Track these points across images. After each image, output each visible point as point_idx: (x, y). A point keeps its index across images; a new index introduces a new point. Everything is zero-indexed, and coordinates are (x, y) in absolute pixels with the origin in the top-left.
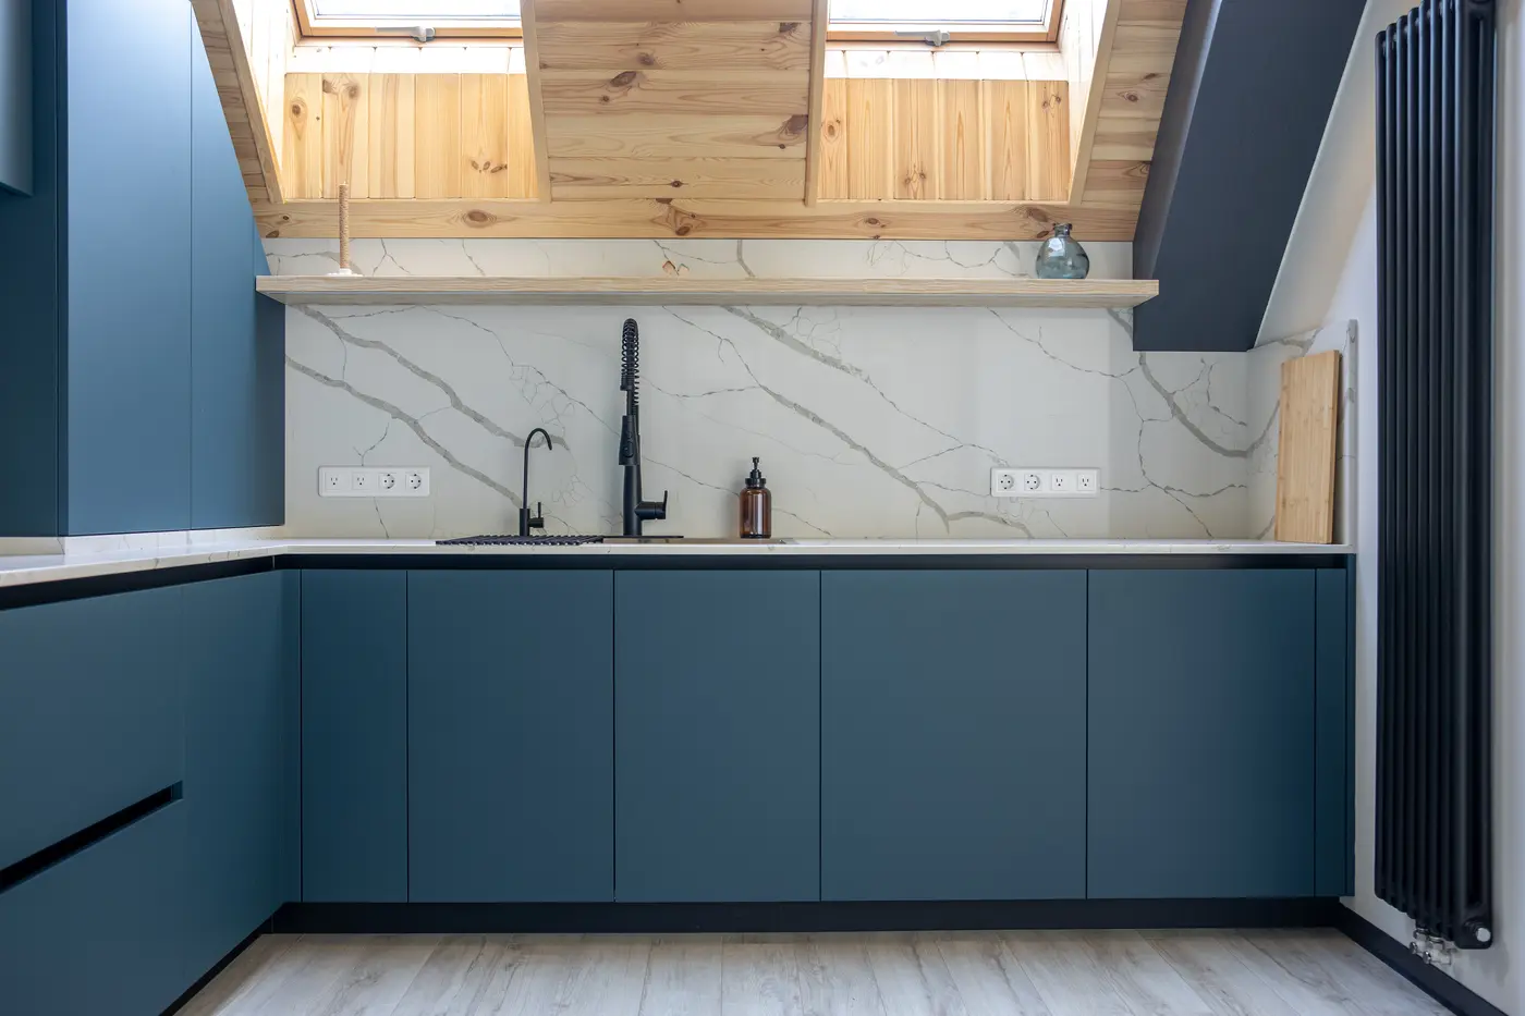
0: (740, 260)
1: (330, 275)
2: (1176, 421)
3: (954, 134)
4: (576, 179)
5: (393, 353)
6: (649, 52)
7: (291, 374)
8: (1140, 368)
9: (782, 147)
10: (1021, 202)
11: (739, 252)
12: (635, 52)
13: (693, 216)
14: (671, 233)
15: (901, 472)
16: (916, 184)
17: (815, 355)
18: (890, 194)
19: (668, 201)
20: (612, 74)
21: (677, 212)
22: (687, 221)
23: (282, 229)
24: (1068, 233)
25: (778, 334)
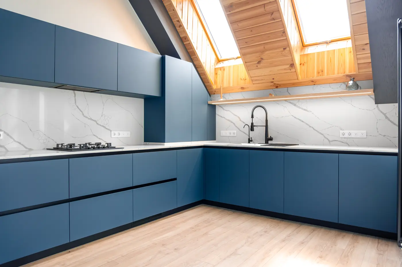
0: (288, 91)
1: (219, 100)
2: (387, 120)
3: (329, 62)
4: (256, 80)
5: (231, 112)
6: (262, 57)
7: (217, 116)
8: (377, 108)
9: (290, 70)
10: (345, 74)
11: (288, 90)
12: (260, 58)
13: (278, 84)
14: (275, 88)
15: (320, 132)
16: (321, 73)
17: (302, 109)
18: (315, 76)
19: (273, 82)
20: (257, 62)
21: (275, 84)
22: (277, 85)
23: (215, 93)
24: (354, 80)
25: (295, 105)
